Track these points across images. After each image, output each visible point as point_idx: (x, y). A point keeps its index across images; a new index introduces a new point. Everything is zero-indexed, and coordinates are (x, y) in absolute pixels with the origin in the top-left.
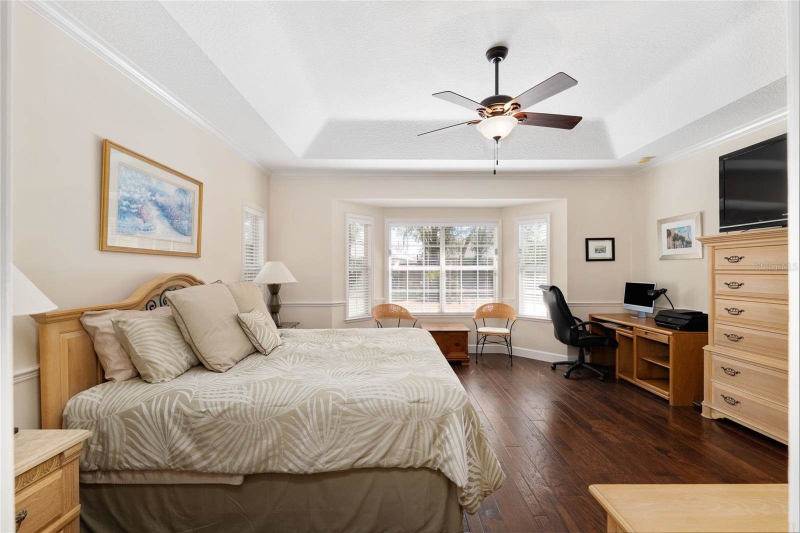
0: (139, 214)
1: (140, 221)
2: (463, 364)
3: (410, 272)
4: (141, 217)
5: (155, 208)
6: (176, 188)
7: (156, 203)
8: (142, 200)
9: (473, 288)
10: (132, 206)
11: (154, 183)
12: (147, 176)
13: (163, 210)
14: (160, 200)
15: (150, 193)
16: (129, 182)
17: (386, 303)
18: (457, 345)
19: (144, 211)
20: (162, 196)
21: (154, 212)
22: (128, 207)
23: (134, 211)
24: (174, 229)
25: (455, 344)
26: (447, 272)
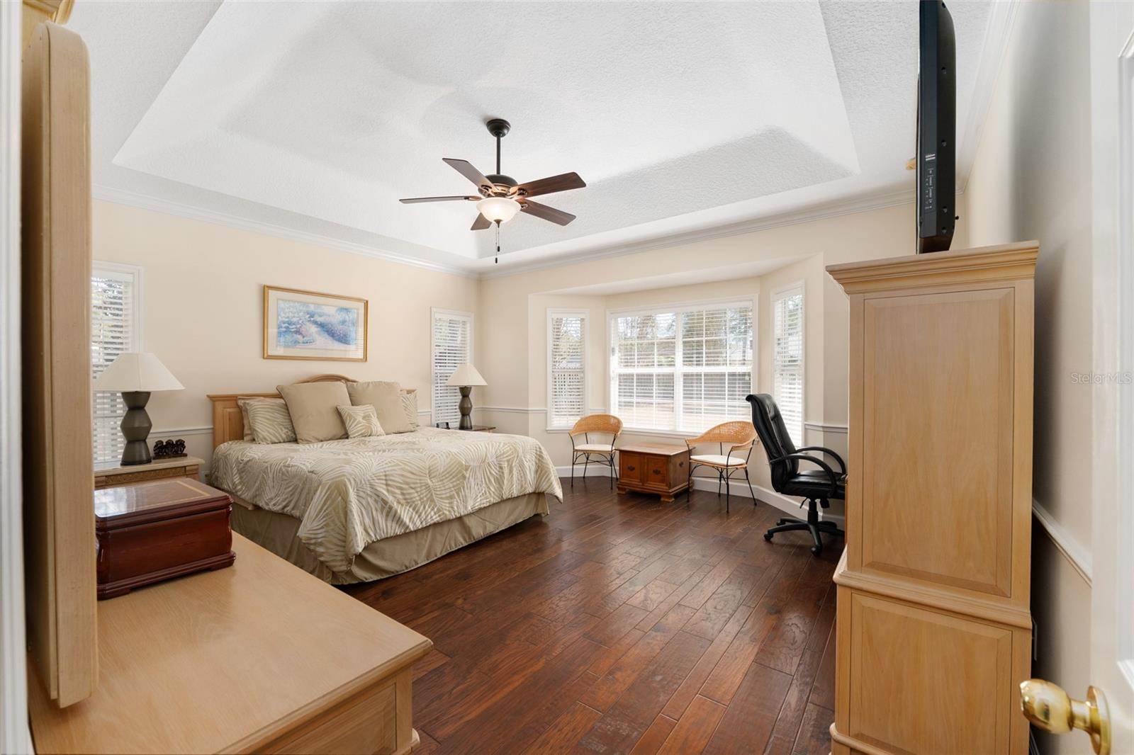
0: (298, 332)
1: (299, 336)
2: (662, 499)
3: (637, 375)
4: (301, 334)
5: (314, 326)
6: (335, 309)
7: (315, 323)
8: (300, 322)
9: (720, 398)
10: (290, 327)
11: (312, 308)
12: (305, 304)
13: (323, 327)
14: (319, 319)
15: (308, 316)
16: (287, 310)
17: (607, 414)
18: (657, 472)
19: (303, 329)
20: (320, 316)
21: (313, 329)
22: (287, 328)
23: (293, 330)
24: (336, 340)
25: (654, 471)
26: (686, 376)
